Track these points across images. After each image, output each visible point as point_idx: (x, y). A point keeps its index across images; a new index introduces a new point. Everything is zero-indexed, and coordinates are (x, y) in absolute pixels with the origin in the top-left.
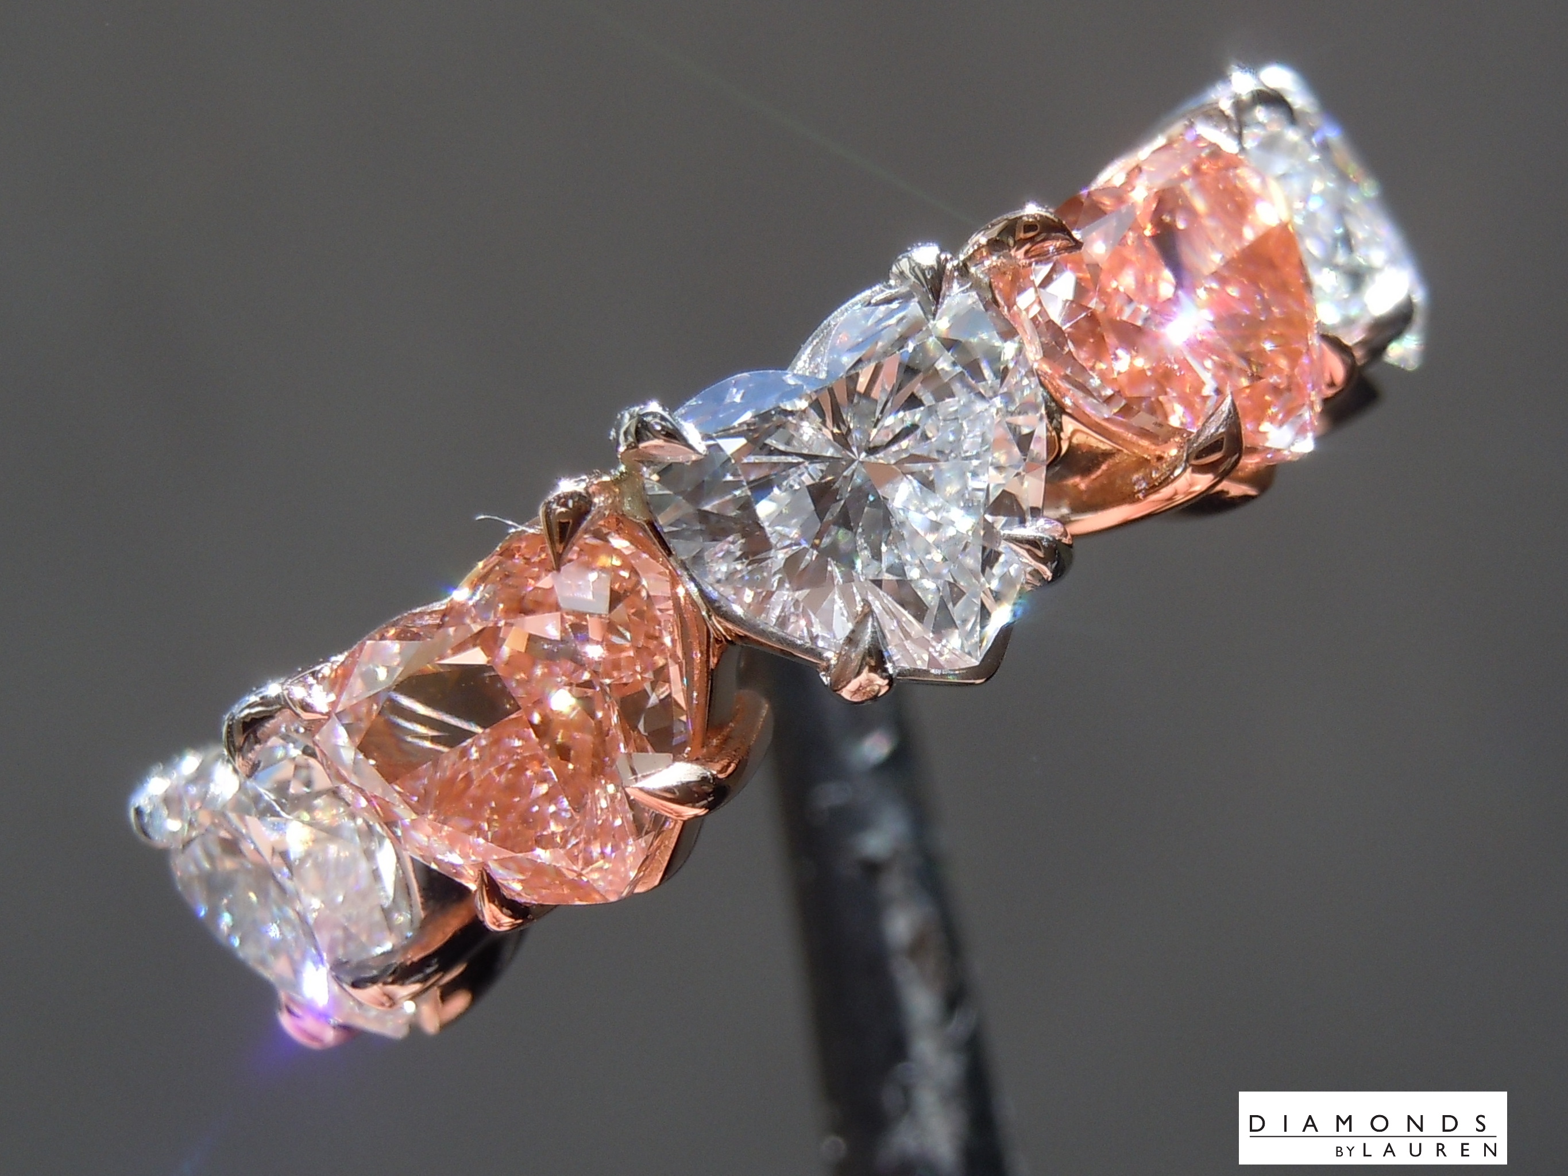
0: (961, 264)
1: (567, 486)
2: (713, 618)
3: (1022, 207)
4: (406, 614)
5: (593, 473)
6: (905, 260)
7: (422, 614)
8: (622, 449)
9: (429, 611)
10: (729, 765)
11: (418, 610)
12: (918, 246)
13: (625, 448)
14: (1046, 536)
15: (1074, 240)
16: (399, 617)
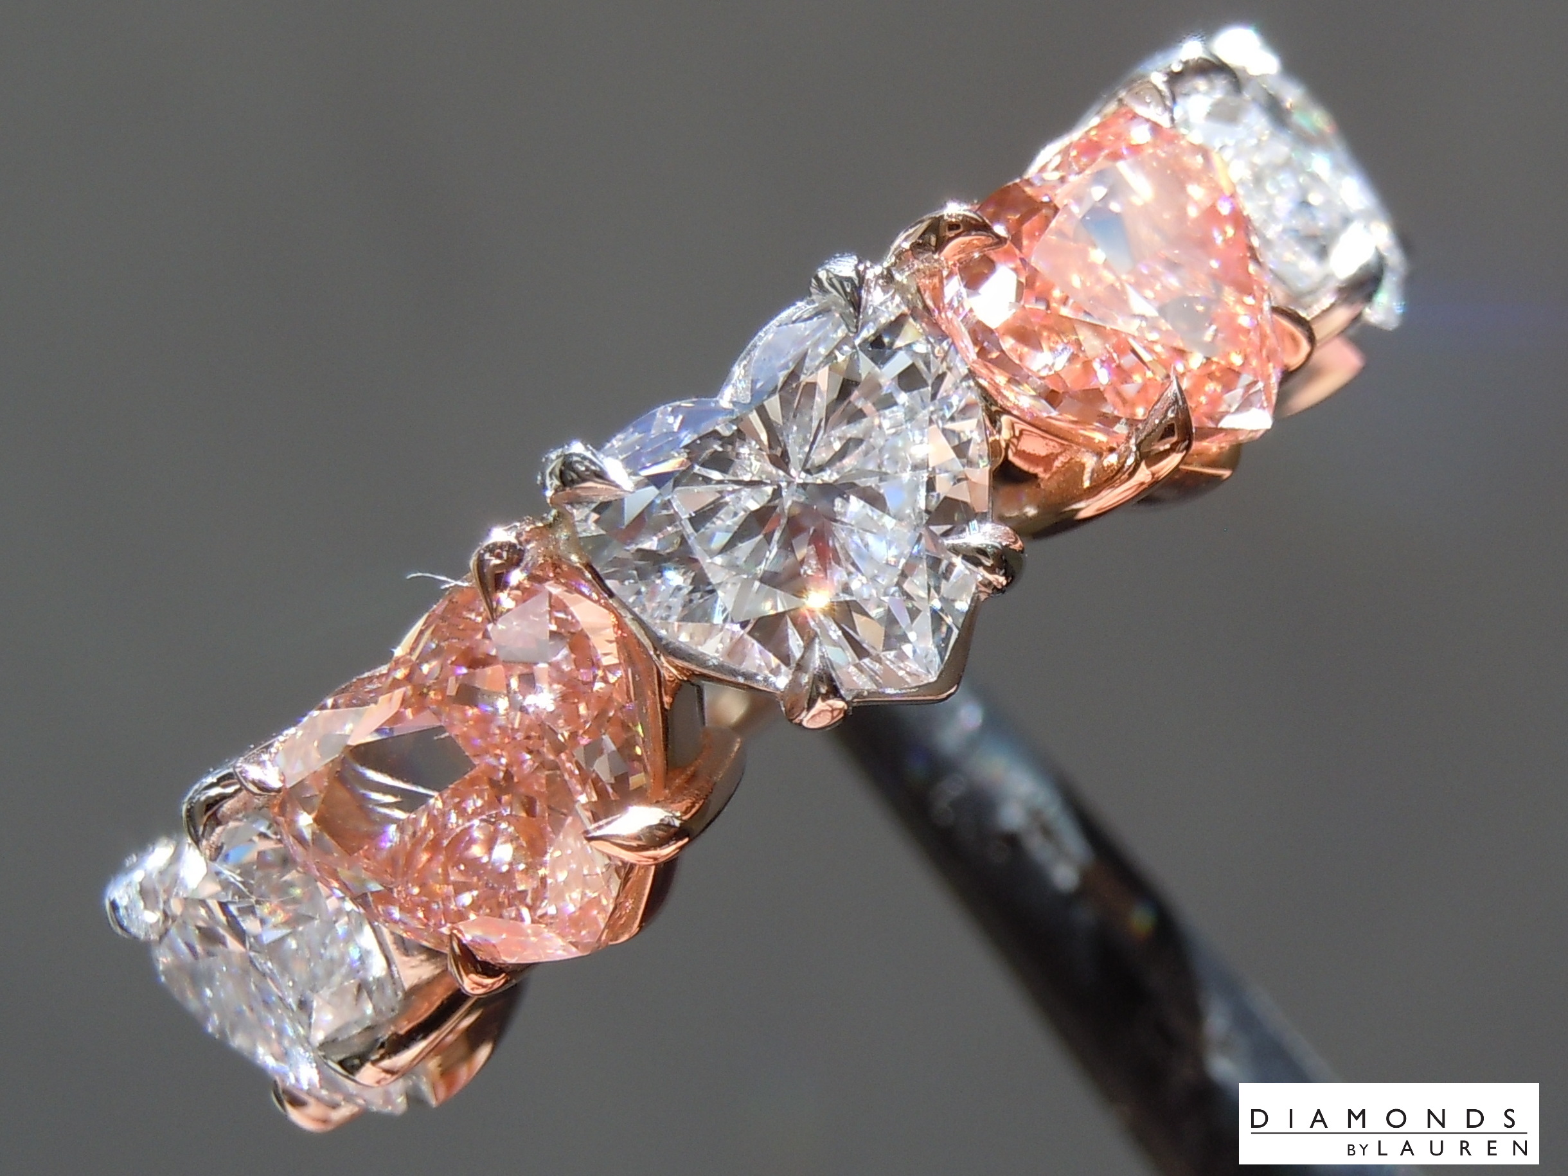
0: (885, 273)
1: (500, 535)
2: (662, 658)
3: (943, 206)
4: (354, 680)
5: (524, 520)
6: (824, 272)
7: (370, 680)
8: (549, 493)
9: (378, 674)
10: (693, 806)
11: (366, 675)
12: (835, 257)
13: (553, 492)
14: (990, 543)
15: (997, 236)
16: (348, 683)
